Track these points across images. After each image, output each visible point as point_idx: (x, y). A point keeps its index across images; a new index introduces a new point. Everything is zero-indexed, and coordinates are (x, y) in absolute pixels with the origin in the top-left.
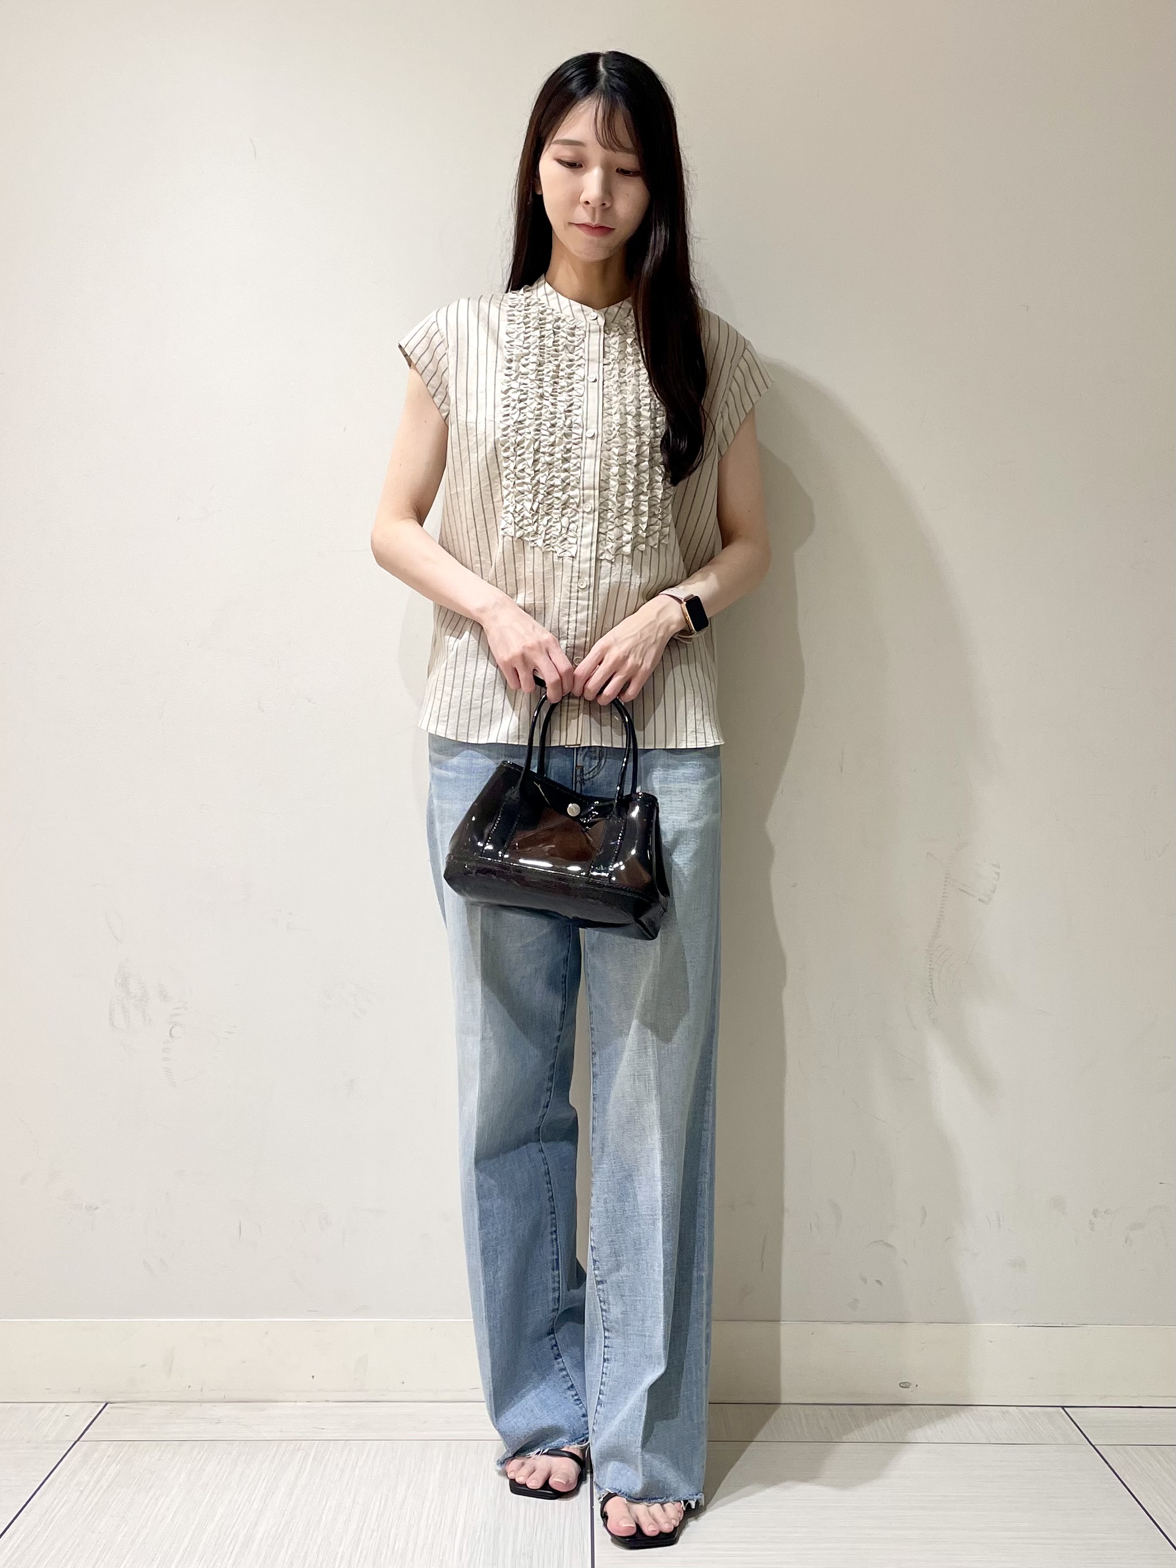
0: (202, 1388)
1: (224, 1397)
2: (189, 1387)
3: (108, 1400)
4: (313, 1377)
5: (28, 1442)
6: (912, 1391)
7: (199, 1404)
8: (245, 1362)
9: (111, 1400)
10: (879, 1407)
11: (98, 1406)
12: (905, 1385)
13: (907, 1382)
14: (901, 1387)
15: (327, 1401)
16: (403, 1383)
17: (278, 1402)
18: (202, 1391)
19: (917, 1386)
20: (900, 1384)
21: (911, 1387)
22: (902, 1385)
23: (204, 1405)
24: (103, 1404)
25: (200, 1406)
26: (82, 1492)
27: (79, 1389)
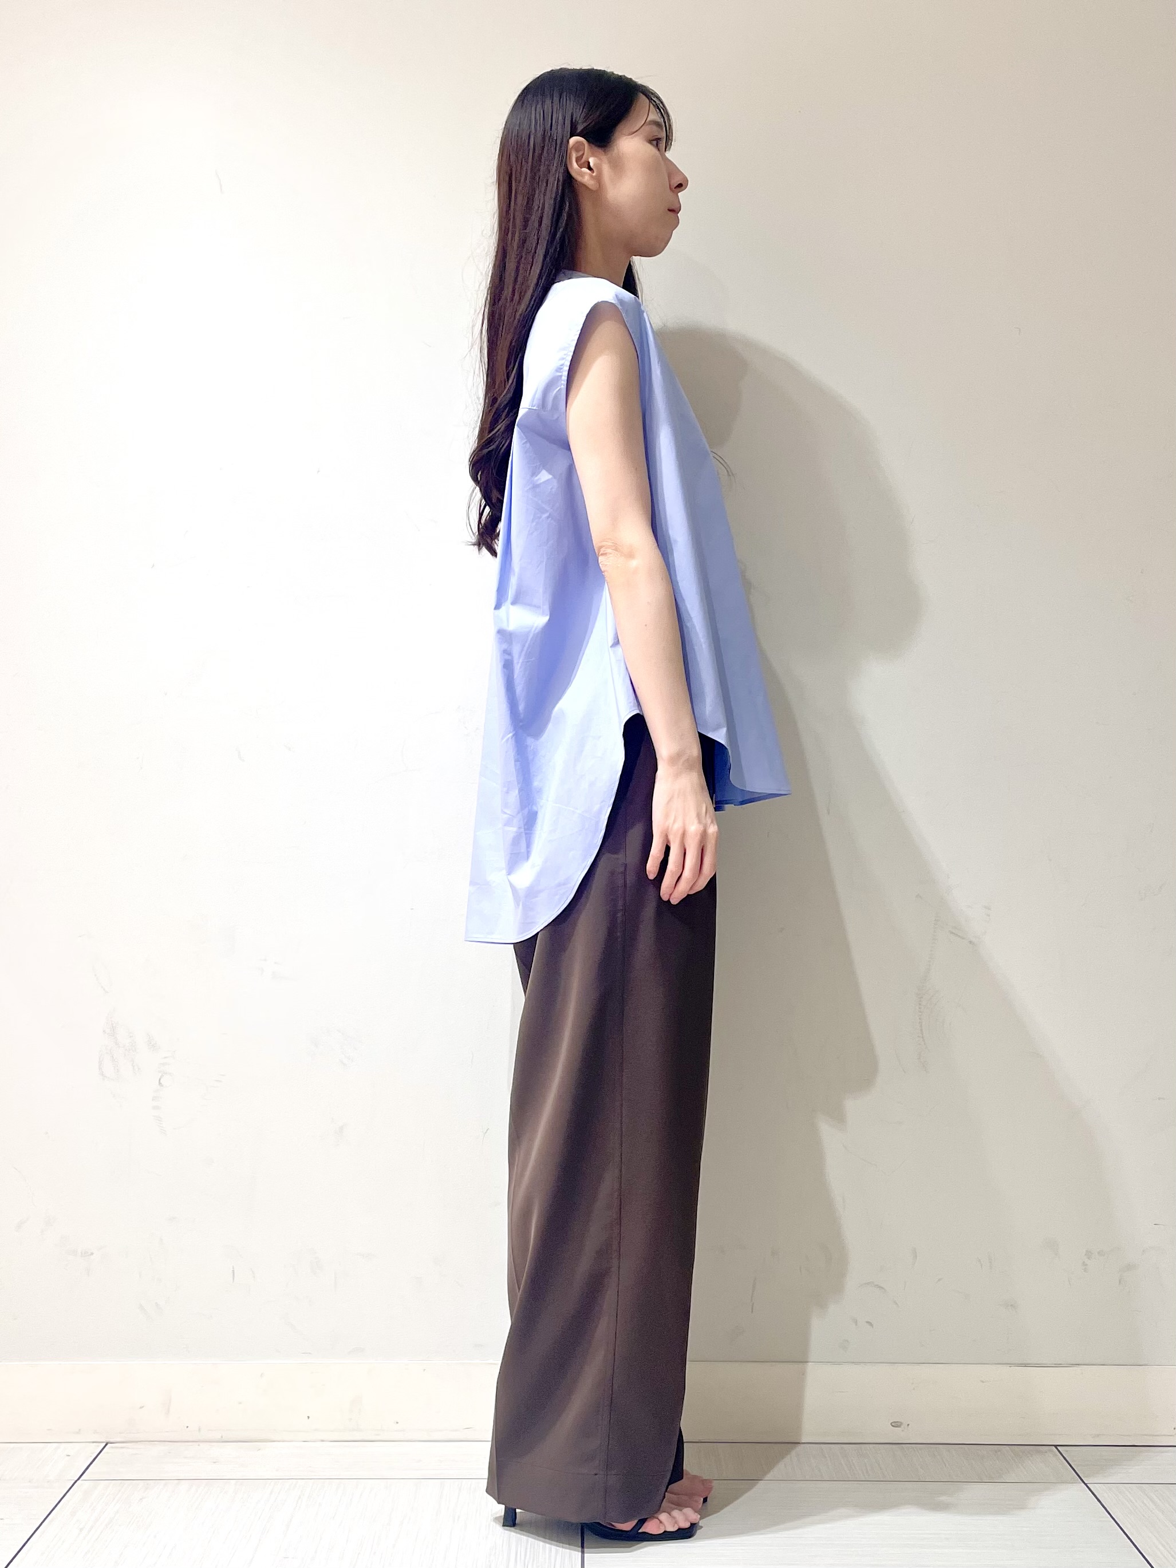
0: (199, 1429)
1: (222, 1437)
2: (187, 1427)
3: (108, 1440)
4: (308, 1417)
5: (30, 1481)
6: (903, 1431)
7: (198, 1443)
8: (240, 1403)
9: (112, 1440)
10: (871, 1446)
11: (98, 1446)
12: (896, 1425)
13: (898, 1422)
14: (892, 1426)
15: (323, 1441)
16: (397, 1423)
17: (274, 1441)
18: (199, 1430)
19: (908, 1425)
20: (891, 1424)
21: (902, 1427)
22: (893, 1424)
23: (201, 1444)
24: (104, 1444)
25: (199, 1445)
26: (81, 1530)
27: (80, 1430)
